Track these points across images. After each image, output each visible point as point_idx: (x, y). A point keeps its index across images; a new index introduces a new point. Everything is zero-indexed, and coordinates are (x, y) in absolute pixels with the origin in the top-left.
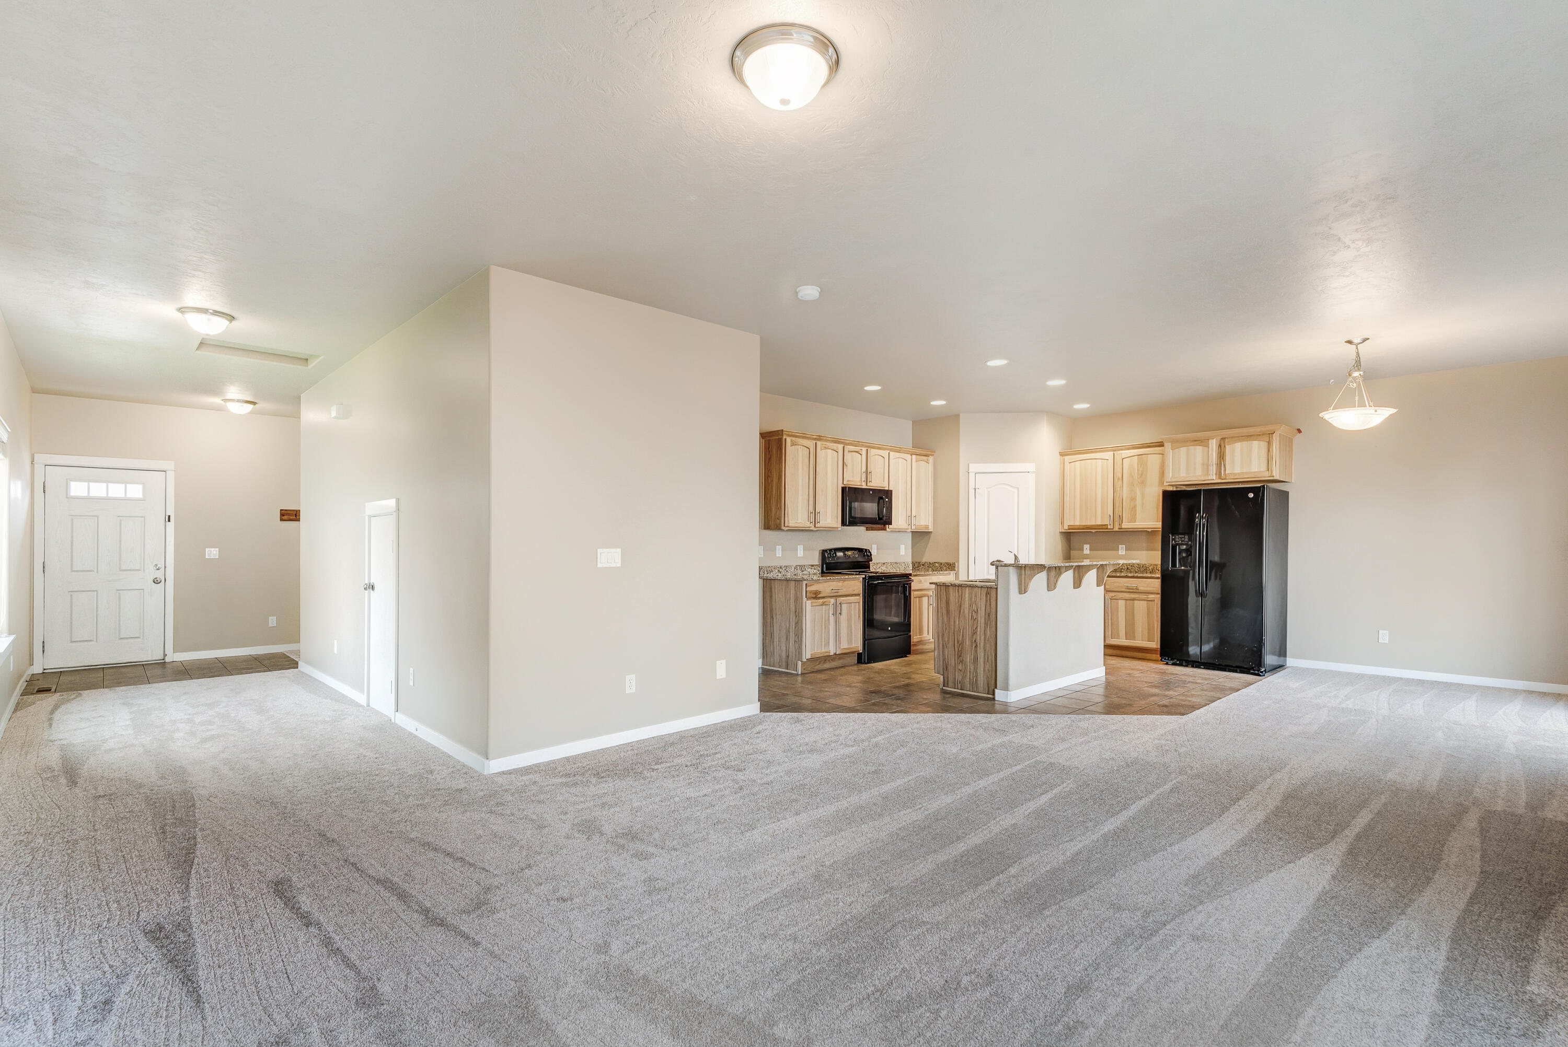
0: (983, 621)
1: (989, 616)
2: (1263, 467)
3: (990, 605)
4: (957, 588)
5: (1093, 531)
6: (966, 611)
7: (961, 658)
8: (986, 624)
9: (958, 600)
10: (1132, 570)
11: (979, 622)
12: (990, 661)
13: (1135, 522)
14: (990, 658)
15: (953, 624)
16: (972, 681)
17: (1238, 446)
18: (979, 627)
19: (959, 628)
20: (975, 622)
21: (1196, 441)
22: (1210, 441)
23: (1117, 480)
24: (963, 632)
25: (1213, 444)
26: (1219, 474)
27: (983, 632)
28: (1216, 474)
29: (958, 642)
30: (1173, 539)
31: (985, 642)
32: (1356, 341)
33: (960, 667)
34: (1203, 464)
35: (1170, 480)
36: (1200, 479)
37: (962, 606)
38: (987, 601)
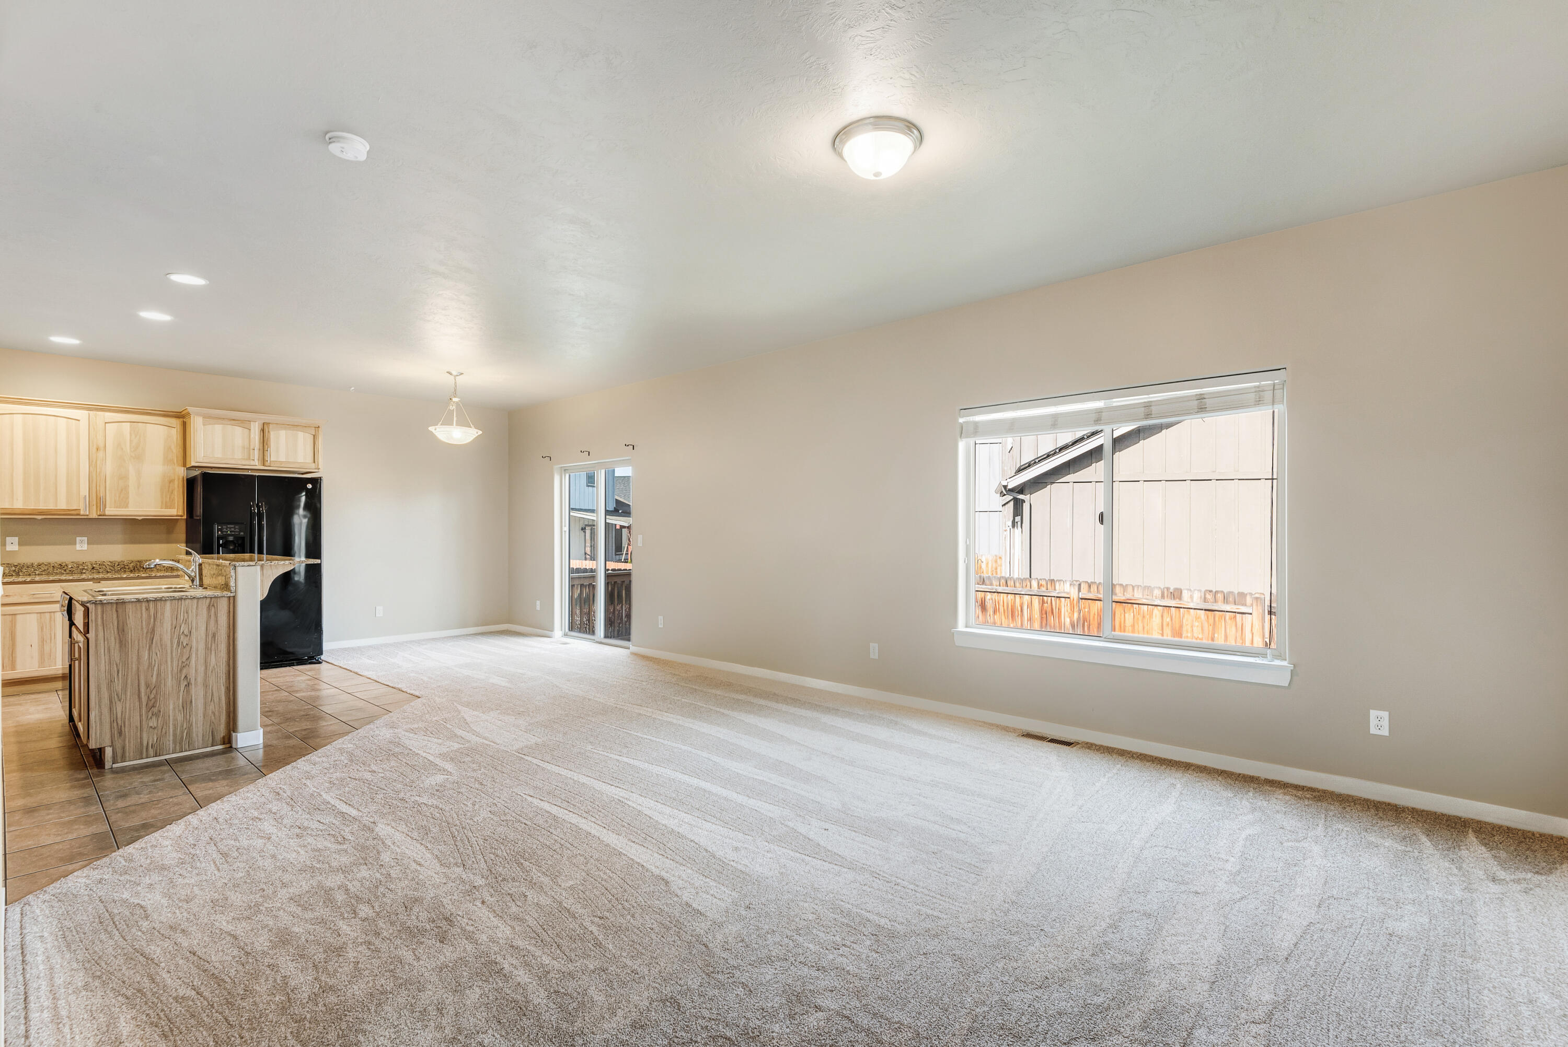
0: (202, 646)
1: (214, 636)
2: (309, 459)
3: (217, 621)
4: (144, 605)
5: (39, 517)
6: (167, 638)
7: (155, 710)
8: (208, 649)
9: (148, 624)
10: (101, 571)
11: (194, 649)
12: (216, 700)
13: (127, 506)
14: (216, 694)
15: (135, 659)
16: (178, 738)
17: (283, 433)
18: (194, 656)
19: (150, 664)
20: (186, 651)
21: (234, 420)
22: (252, 423)
23: (96, 449)
24: (159, 670)
25: (256, 428)
26: (264, 461)
27: (201, 661)
28: (258, 460)
29: (147, 686)
30: (218, 530)
31: (206, 674)
32: (454, 373)
33: (153, 723)
34: (243, 448)
35: (201, 460)
36: (240, 462)
37: (158, 631)
38: (209, 617)
